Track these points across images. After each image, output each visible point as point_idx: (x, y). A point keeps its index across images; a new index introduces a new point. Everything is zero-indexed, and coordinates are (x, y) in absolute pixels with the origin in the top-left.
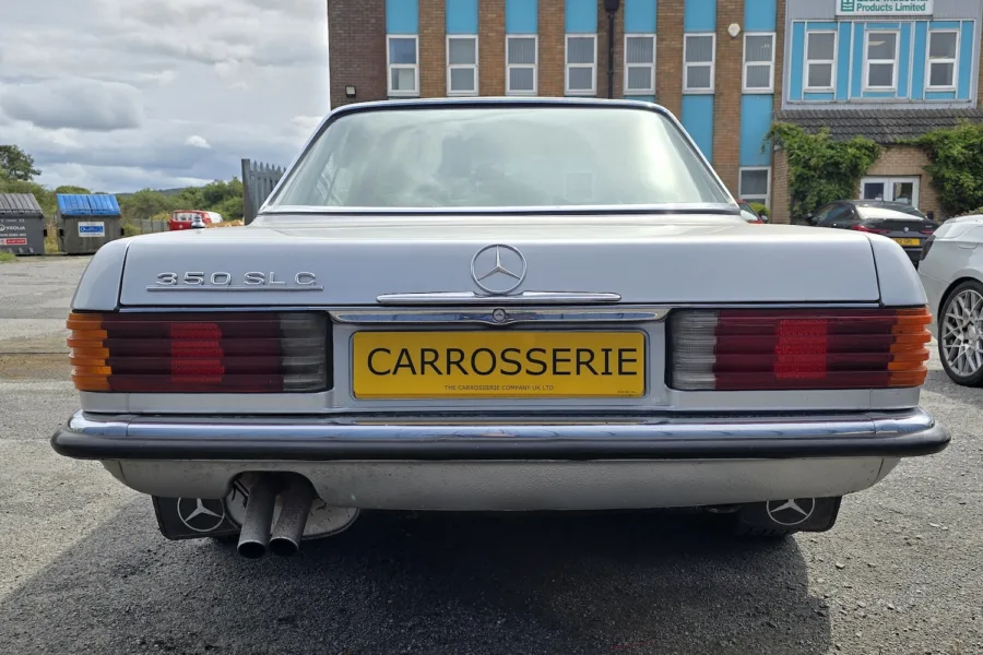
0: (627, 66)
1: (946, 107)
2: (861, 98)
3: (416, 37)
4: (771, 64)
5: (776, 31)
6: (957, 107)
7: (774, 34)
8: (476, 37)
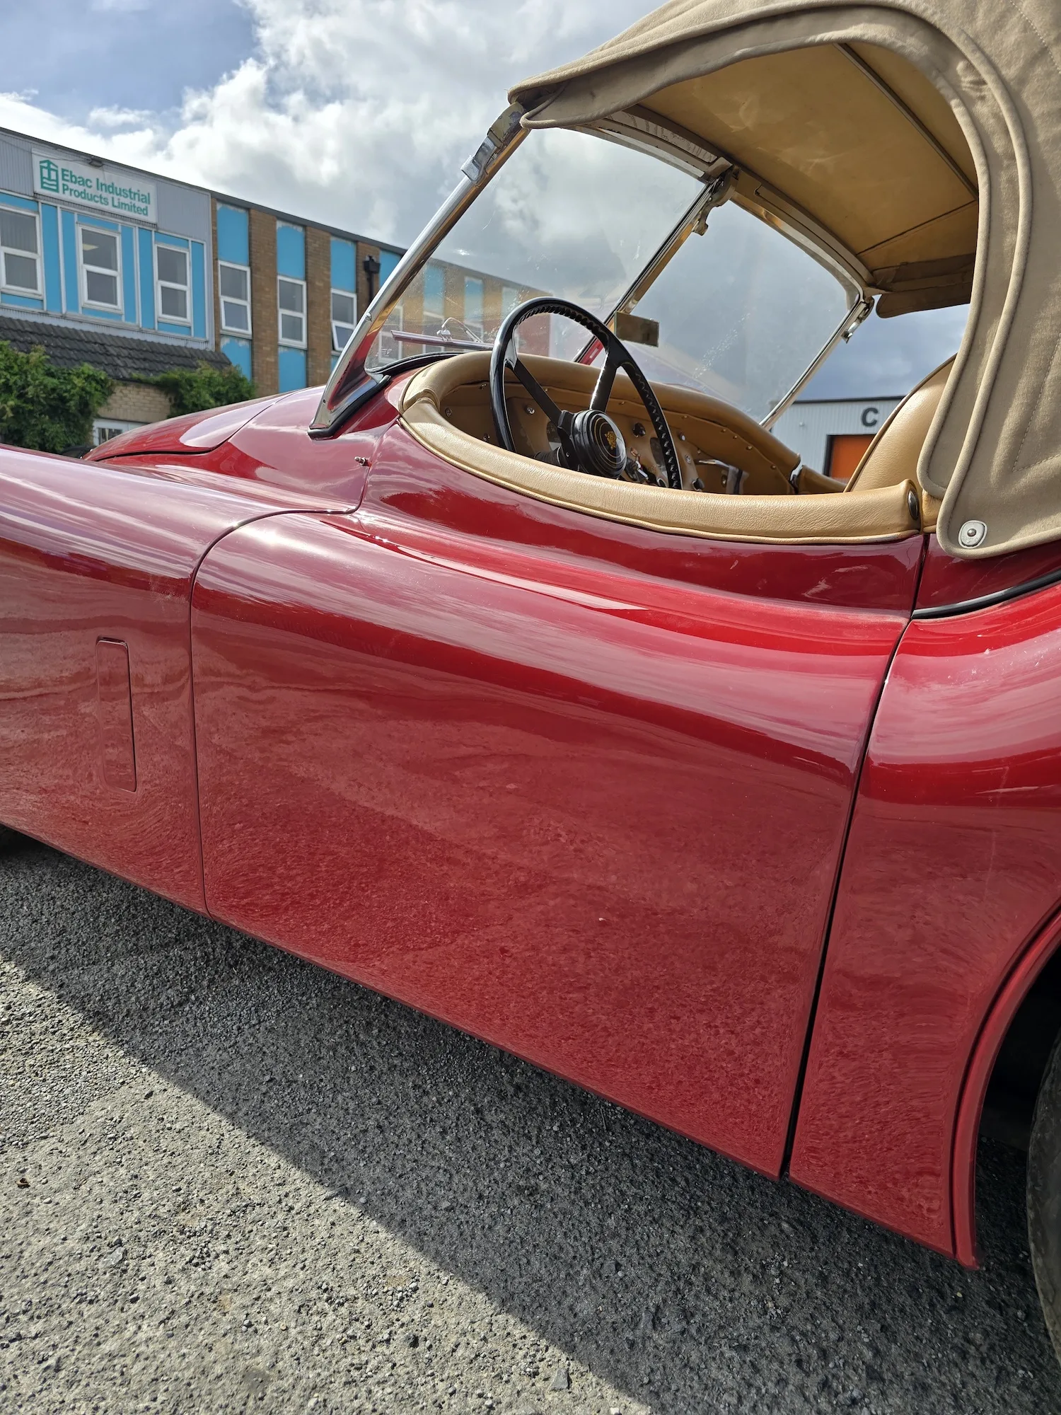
1: (182, 344)
2: (79, 314)
6: (196, 346)
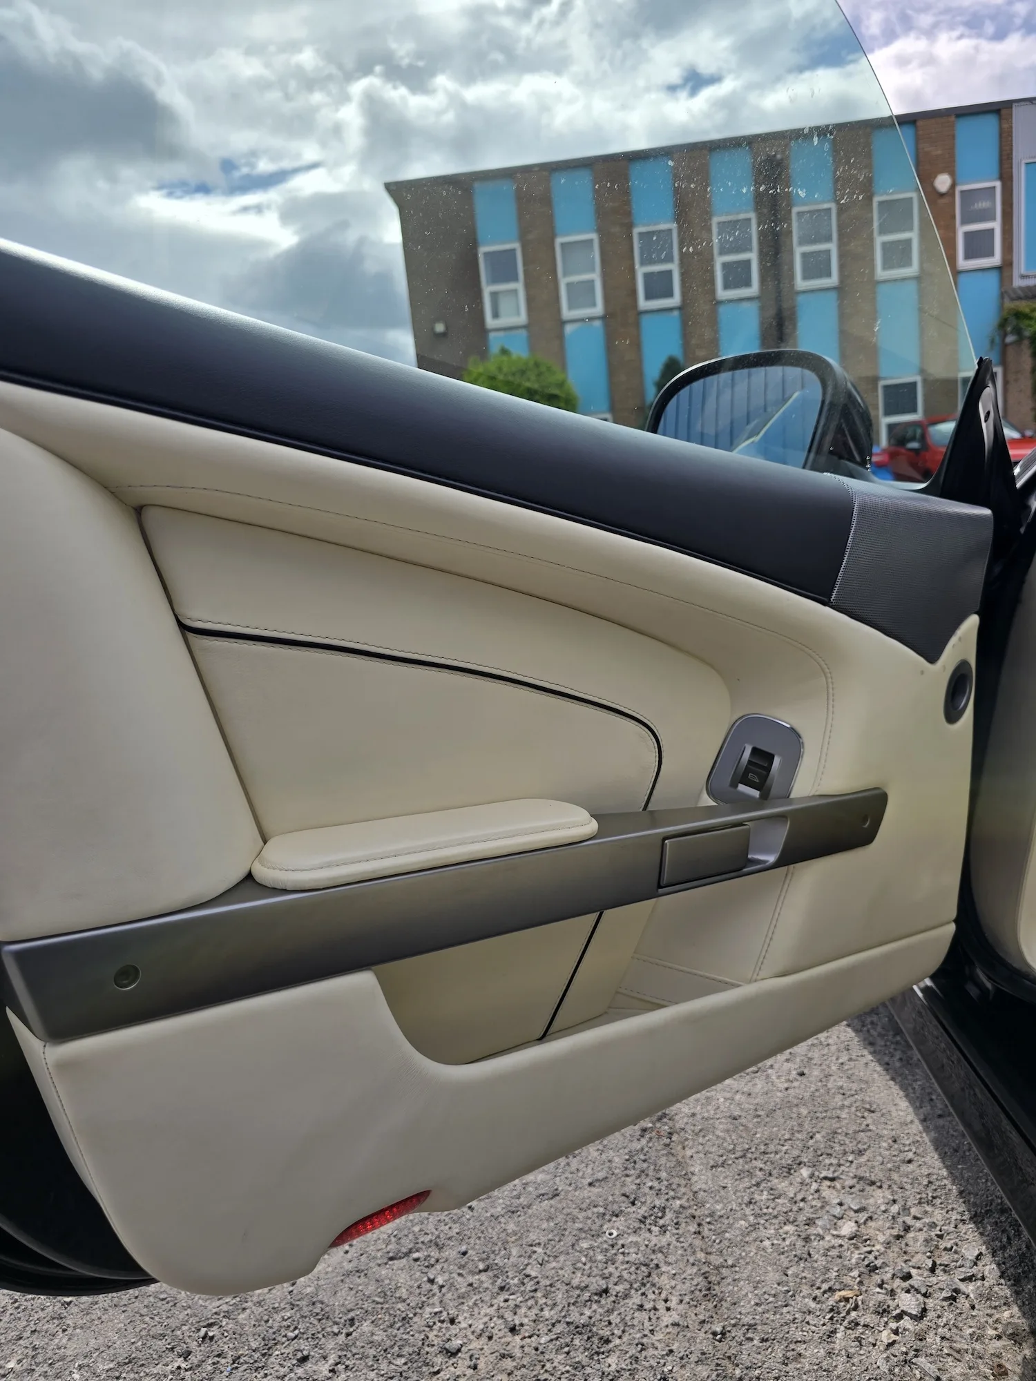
0: (799, 251)
3: (516, 246)
4: (996, 225)
5: (1001, 178)
7: (998, 184)
8: (594, 236)
